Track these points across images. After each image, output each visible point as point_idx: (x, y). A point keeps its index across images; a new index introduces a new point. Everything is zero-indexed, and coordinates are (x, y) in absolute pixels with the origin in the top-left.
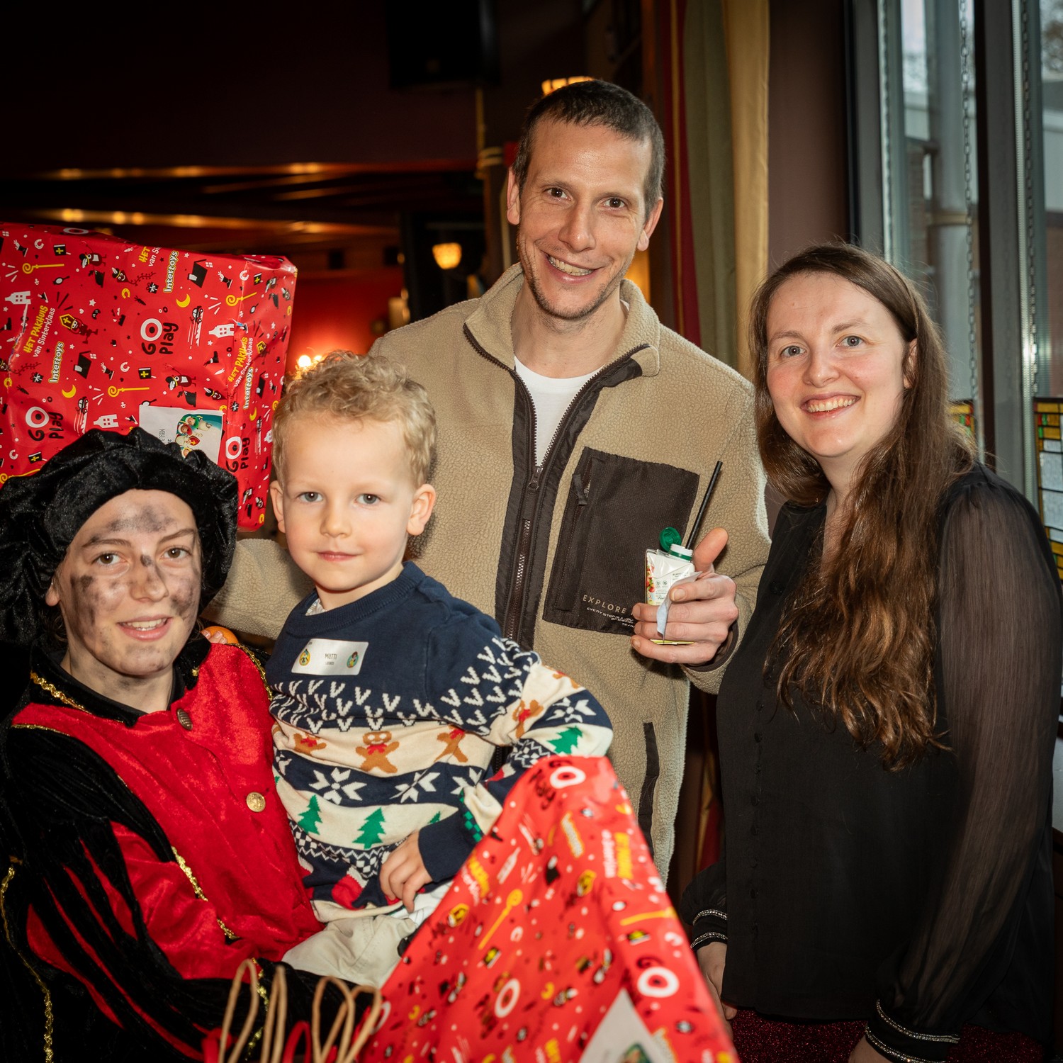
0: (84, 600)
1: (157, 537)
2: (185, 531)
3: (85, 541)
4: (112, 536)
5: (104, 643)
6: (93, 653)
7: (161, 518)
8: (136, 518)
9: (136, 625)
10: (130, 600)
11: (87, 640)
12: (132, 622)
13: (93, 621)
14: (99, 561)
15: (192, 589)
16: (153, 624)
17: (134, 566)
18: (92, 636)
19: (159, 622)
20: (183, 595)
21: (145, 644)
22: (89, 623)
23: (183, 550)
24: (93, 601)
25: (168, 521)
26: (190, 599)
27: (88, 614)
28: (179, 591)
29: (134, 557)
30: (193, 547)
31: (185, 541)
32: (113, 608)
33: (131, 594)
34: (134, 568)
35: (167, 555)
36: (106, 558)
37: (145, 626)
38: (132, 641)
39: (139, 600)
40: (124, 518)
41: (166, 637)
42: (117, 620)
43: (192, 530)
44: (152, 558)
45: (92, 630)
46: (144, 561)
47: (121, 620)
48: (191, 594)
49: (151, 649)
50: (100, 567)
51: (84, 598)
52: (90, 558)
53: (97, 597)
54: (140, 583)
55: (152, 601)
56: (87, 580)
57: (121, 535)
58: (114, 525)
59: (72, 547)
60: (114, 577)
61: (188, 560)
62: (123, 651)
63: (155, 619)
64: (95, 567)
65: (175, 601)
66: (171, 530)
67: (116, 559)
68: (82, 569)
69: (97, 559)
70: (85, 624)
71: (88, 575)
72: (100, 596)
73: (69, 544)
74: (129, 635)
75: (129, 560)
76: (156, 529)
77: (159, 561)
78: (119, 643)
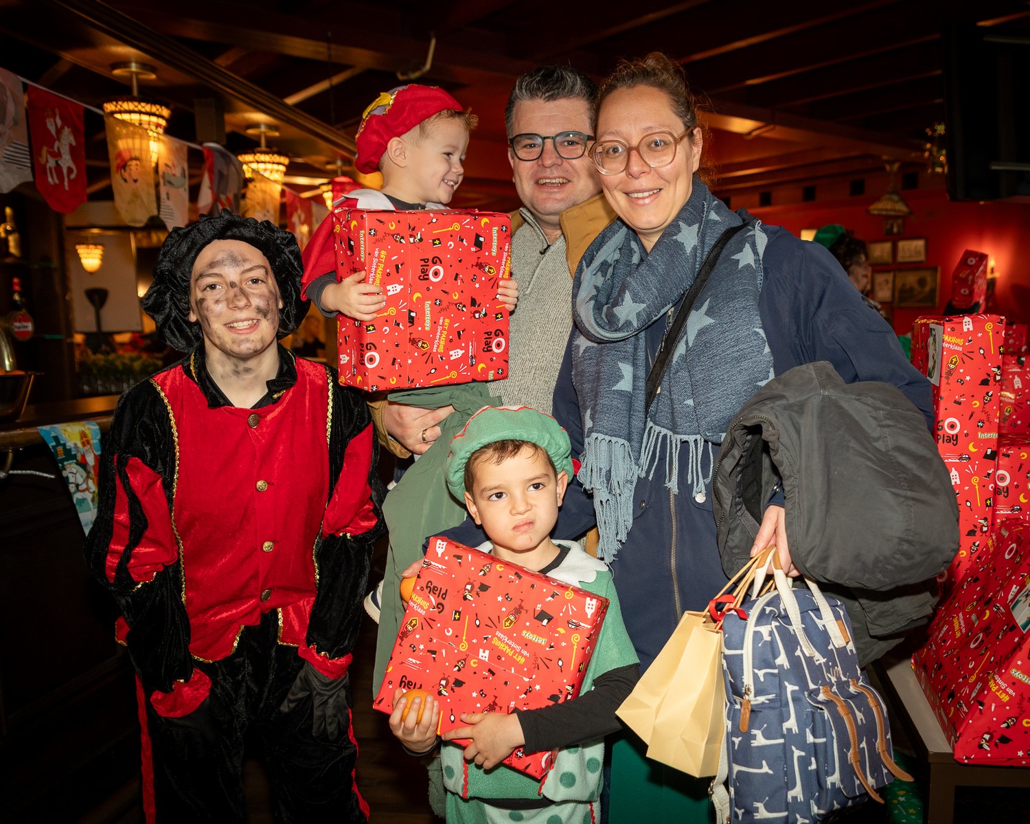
1: (239, 270)
2: (259, 267)
3: (197, 277)
4: (211, 271)
5: (219, 338)
7: (240, 258)
8: (225, 260)
9: (235, 325)
11: (210, 337)
12: (233, 323)
13: (209, 325)
14: (208, 289)
15: (267, 301)
17: (227, 289)
19: (250, 322)
20: (263, 305)
21: (243, 337)
22: (208, 327)
23: (260, 279)
24: (206, 312)
25: (245, 260)
26: (268, 308)
27: (206, 322)
28: (259, 302)
29: (227, 284)
31: (260, 273)
32: (219, 315)
33: (228, 306)
34: (226, 292)
35: (250, 282)
36: (213, 287)
37: (240, 325)
38: (234, 336)
39: (230, 309)
40: (216, 260)
41: (256, 332)
42: (223, 324)
43: (263, 267)
44: (237, 283)
45: (210, 331)
46: (233, 285)
47: (225, 323)
49: (247, 340)
50: (209, 292)
51: (202, 312)
52: (202, 289)
54: (231, 299)
55: (240, 309)
56: (203, 300)
57: (216, 271)
58: (212, 265)
59: (192, 281)
60: (218, 297)
61: (264, 285)
62: (230, 342)
63: (247, 320)
64: (205, 292)
65: (259, 310)
66: (247, 266)
67: (218, 287)
68: (199, 295)
70: (206, 328)
71: (203, 298)
72: (210, 309)
73: (189, 281)
74: (232, 332)
75: (224, 286)
76: (238, 265)
77: (244, 286)
78: (227, 337)
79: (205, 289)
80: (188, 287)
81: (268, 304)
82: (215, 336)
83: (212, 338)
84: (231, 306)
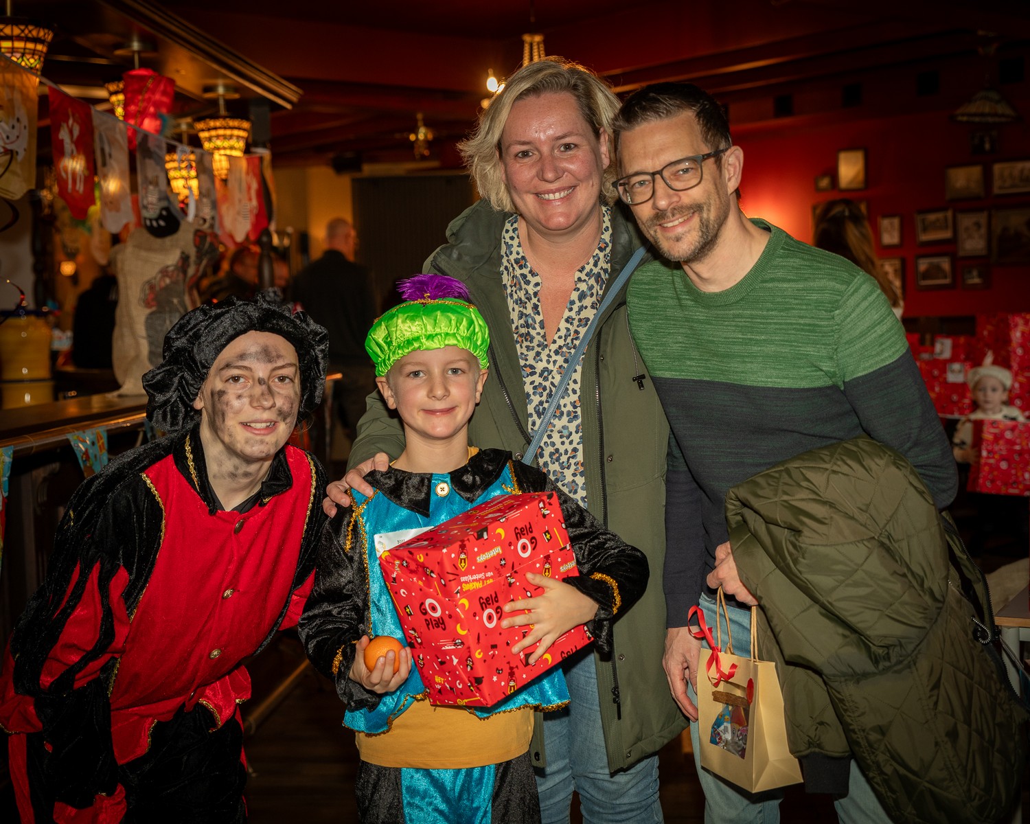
0: (219, 406)
2: (291, 365)
4: (240, 363)
5: (230, 435)
6: (223, 442)
8: (256, 353)
9: (253, 425)
10: (250, 408)
11: (219, 433)
12: (250, 423)
13: (224, 420)
14: (231, 381)
15: (292, 404)
16: (264, 425)
17: (254, 385)
18: (222, 431)
19: (268, 424)
20: (286, 408)
21: (259, 438)
22: (221, 422)
23: (288, 378)
24: (225, 407)
26: (291, 411)
27: (222, 415)
28: (284, 404)
29: (254, 379)
30: (295, 377)
31: (289, 371)
32: (238, 412)
33: (251, 403)
34: (253, 387)
35: (277, 380)
36: (236, 379)
37: (259, 426)
39: (254, 407)
40: (247, 352)
41: (272, 434)
42: (240, 421)
43: (295, 365)
44: (266, 380)
45: (222, 427)
46: (261, 381)
47: (243, 421)
48: (292, 407)
49: (262, 441)
50: (231, 384)
51: (219, 405)
52: (225, 378)
53: (227, 404)
54: (256, 396)
55: (265, 409)
56: (222, 393)
57: (245, 363)
58: (242, 356)
60: (240, 392)
61: (291, 384)
62: (243, 442)
63: (266, 422)
64: (227, 384)
65: (280, 412)
67: (242, 380)
69: (229, 379)
70: (218, 422)
71: (222, 389)
72: (229, 404)
73: (209, 368)
74: (247, 431)
75: (250, 381)
76: (270, 361)
77: (272, 384)
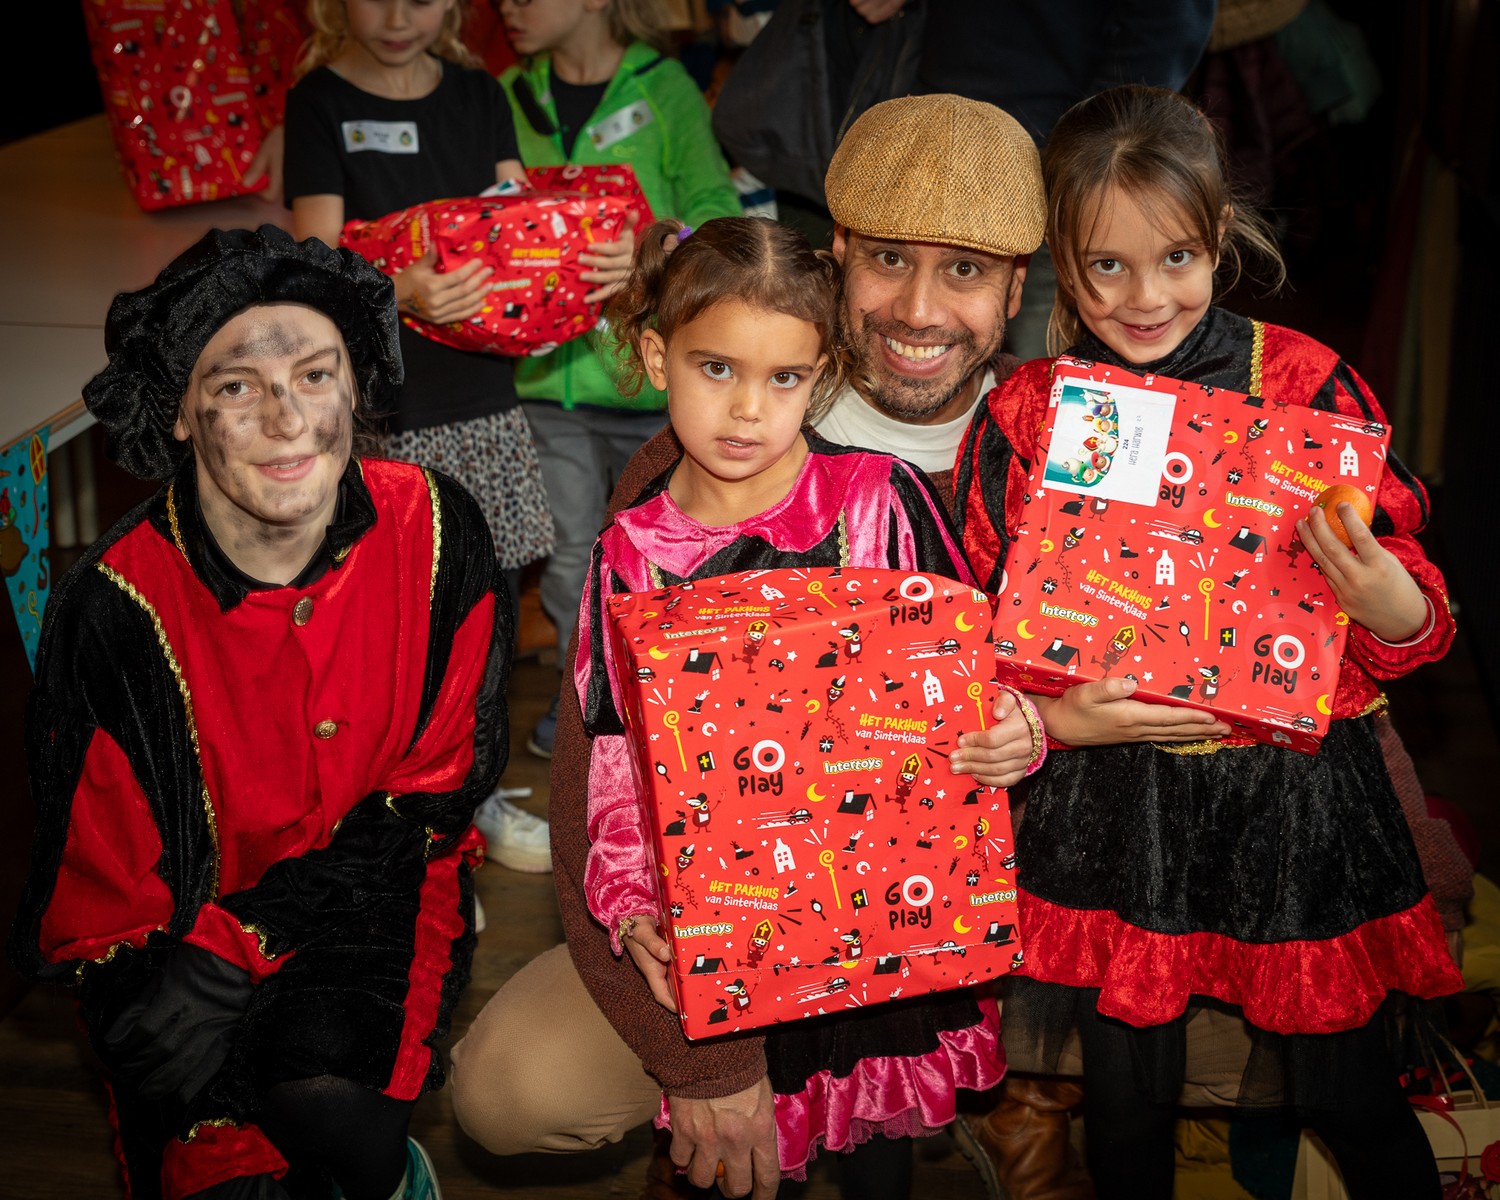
0: (211, 437)
1: (289, 361)
2: (328, 350)
3: (205, 372)
4: (236, 363)
5: (239, 484)
7: (292, 337)
8: (261, 339)
10: (264, 438)
11: (220, 482)
12: (268, 462)
13: (224, 462)
14: (225, 392)
15: (337, 419)
17: (265, 397)
18: (226, 479)
20: (328, 427)
21: (285, 487)
22: (220, 465)
23: (325, 372)
24: (221, 439)
25: (302, 341)
26: (340, 430)
27: (218, 455)
28: (322, 423)
29: (264, 387)
30: (338, 369)
31: (328, 361)
32: (246, 446)
33: (264, 431)
34: (263, 400)
35: (306, 381)
36: (233, 388)
38: (271, 483)
39: (273, 437)
40: (248, 341)
41: (310, 476)
42: (251, 460)
43: (333, 350)
44: (287, 387)
45: (223, 471)
46: (276, 391)
47: (256, 461)
49: (295, 491)
51: (212, 434)
52: (212, 391)
53: (224, 434)
54: (272, 417)
55: (289, 438)
56: (212, 415)
57: (246, 362)
58: (238, 350)
59: (194, 376)
60: (241, 411)
61: (333, 383)
62: (261, 494)
63: (295, 458)
64: (219, 399)
65: (319, 434)
66: (306, 352)
67: (244, 389)
68: (208, 402)
69: (222, 390)
70: (216, 464)
71: (213, 408)
72: (228, 433)
74: (265, 473)
75: (259, 390)
76: (287, 351)
77: (295, 389)
78: (255, 484)
79: (219, 393)
80: (187, 384)
81: (338, 425)
82: (231, 481)
83: (224, 485)
84: (271, 432)
